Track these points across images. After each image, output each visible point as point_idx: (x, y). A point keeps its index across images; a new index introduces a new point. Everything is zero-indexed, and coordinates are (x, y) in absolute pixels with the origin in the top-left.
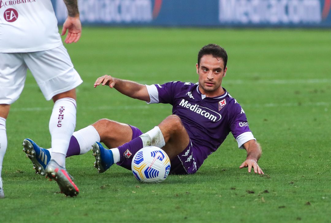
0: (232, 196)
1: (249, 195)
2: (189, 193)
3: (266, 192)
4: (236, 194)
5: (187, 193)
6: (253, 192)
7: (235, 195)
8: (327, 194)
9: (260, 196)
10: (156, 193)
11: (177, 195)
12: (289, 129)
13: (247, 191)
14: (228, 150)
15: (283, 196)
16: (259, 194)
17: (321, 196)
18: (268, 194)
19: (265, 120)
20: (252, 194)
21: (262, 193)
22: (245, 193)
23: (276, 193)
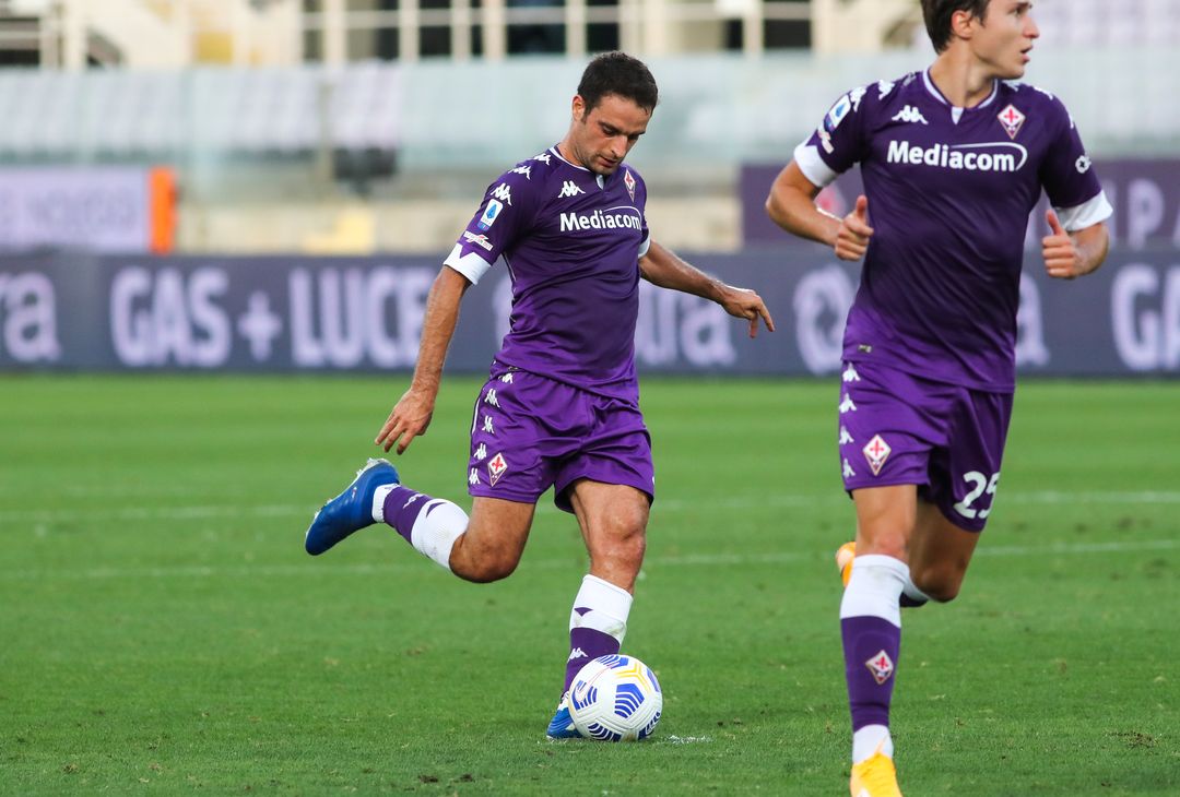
0: (383, 790)
1: (424, 786)
2: (279, 783)
3: (467, 778)
4: (393, 786)
5: (273, 781)
6: (434, 780)
7: (390, 788)
8: (615, 783)
9: (451, 790)
10: (197, 783)
11: (249, 788)
12: (546, 624)
13: (419, 777)
14: (390, 675)
15: (506, 787)
16: (448, 785)
17: (601, 788)
18: (470, 783)
19: (491, 602)
20: (431, 784)
21: (457, 782)
22: (414, 782)
23: (490, 781)
